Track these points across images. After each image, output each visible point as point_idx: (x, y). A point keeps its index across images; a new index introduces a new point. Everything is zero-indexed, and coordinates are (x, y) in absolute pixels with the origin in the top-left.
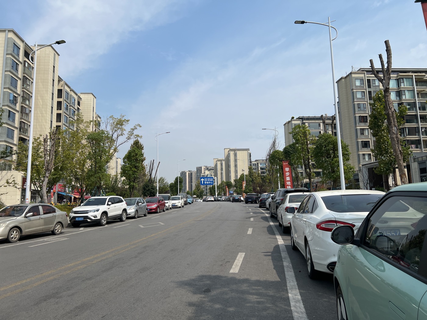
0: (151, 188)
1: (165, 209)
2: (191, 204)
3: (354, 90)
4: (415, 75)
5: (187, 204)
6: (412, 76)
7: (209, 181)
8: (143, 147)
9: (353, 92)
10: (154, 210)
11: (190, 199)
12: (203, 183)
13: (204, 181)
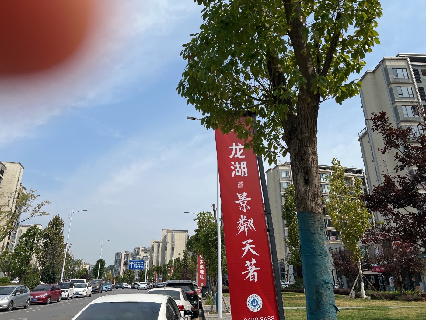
0: (52, 274)
1: (60, 300)
2: (106, 291)
3: (281, 181)
4: (332, 172)
5: (101, 292)
6: (330, 172)
7: (139, 265)
8: (63, 225)
9: (280, 183)
10: (42, 300)
11: (106, 286)
12: (131, 267)
13: (133, 265)
